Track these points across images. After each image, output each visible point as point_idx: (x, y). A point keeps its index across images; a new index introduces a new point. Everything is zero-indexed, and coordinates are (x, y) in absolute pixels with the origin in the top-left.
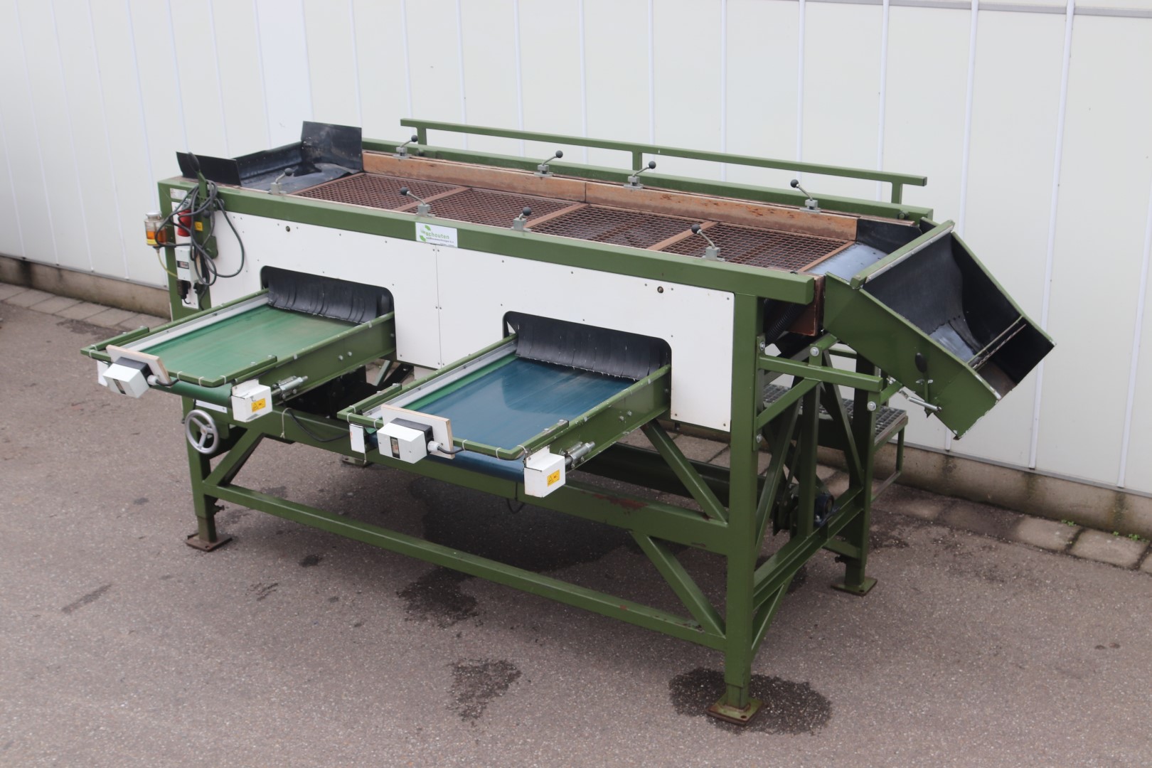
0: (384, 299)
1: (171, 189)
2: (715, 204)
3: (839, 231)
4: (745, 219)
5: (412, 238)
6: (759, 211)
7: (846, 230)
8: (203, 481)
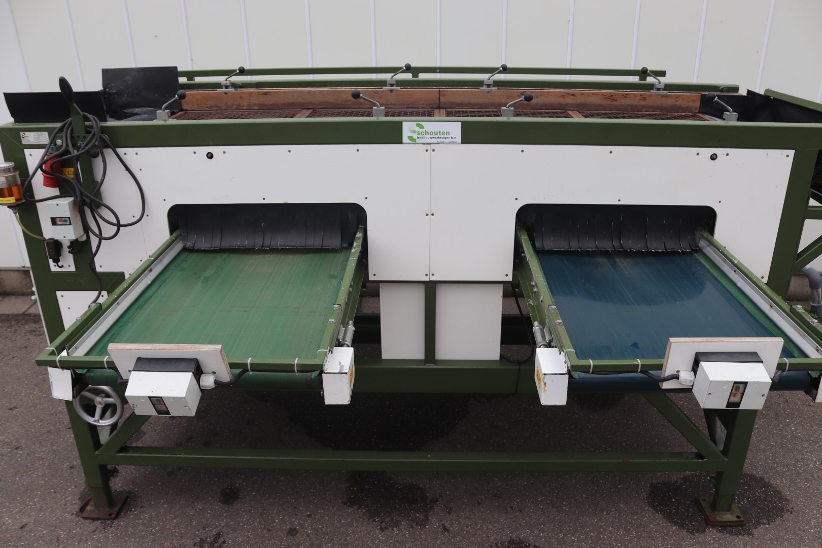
0: (351, 216)
1: (22, 133)
2: (572, 95)
3: (685, 106)
4: (600, 105)
5: (399, 141)
6: (614, 96)
7: (691, 104)
8: (97, 452)
